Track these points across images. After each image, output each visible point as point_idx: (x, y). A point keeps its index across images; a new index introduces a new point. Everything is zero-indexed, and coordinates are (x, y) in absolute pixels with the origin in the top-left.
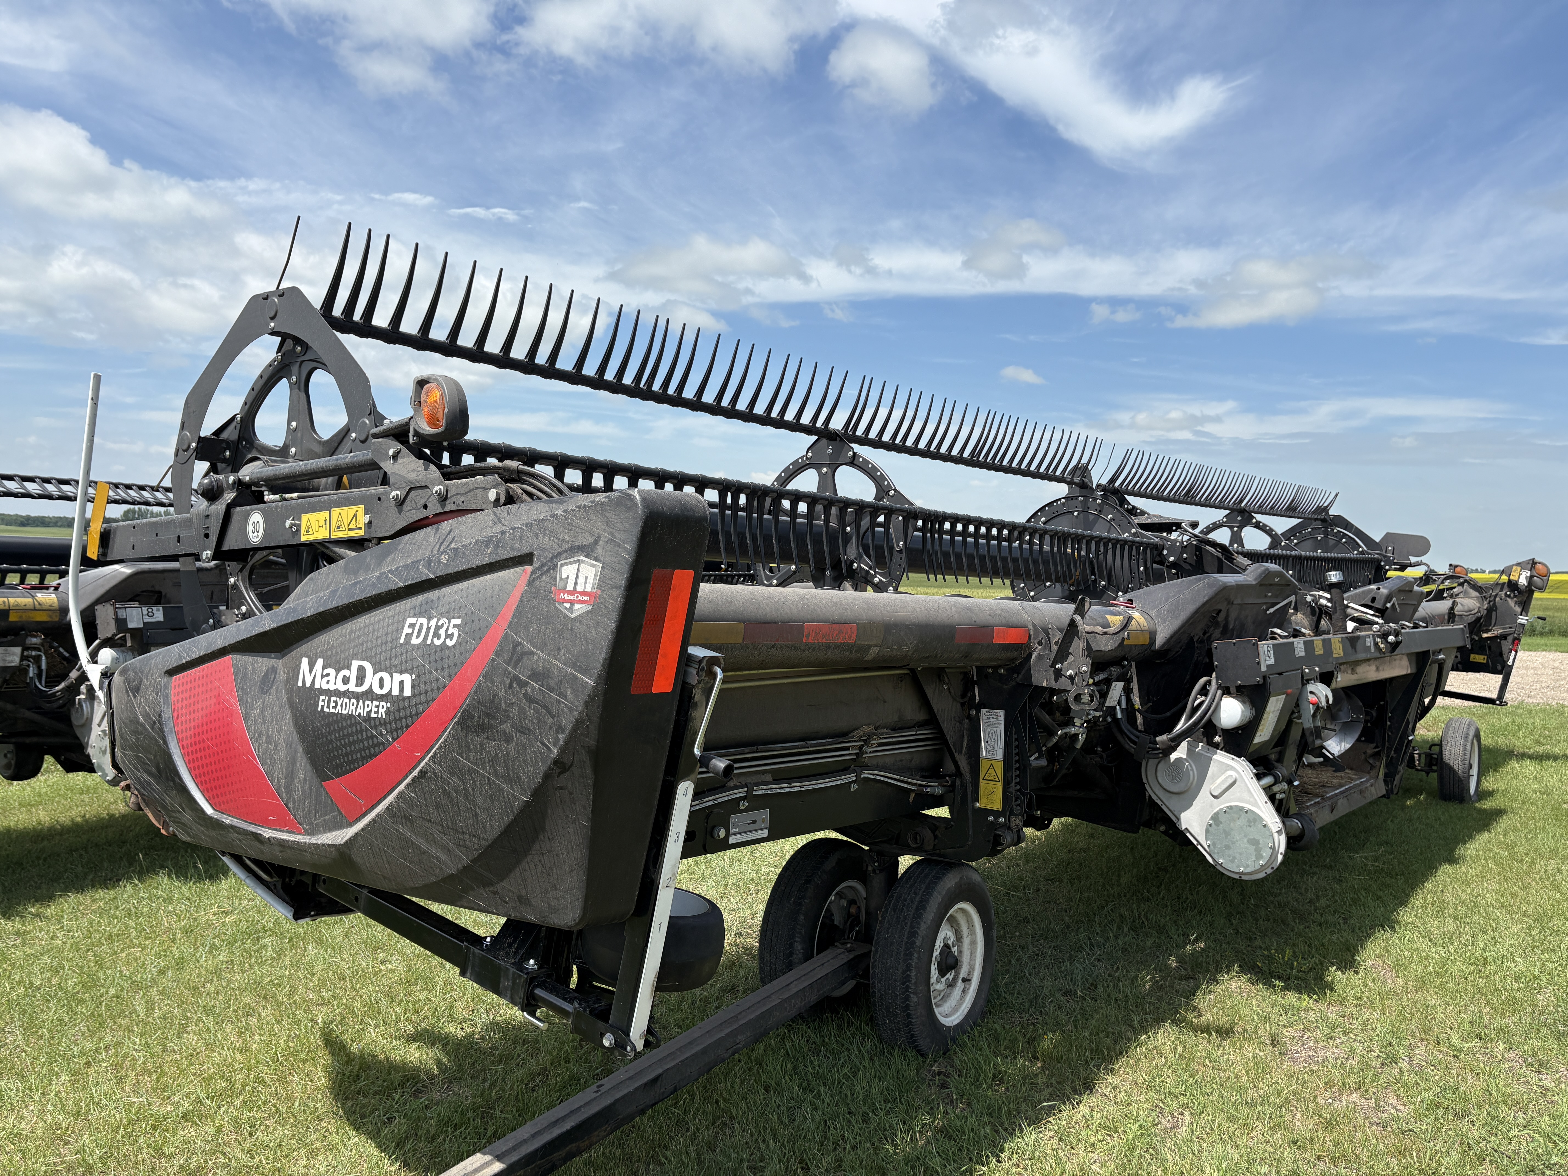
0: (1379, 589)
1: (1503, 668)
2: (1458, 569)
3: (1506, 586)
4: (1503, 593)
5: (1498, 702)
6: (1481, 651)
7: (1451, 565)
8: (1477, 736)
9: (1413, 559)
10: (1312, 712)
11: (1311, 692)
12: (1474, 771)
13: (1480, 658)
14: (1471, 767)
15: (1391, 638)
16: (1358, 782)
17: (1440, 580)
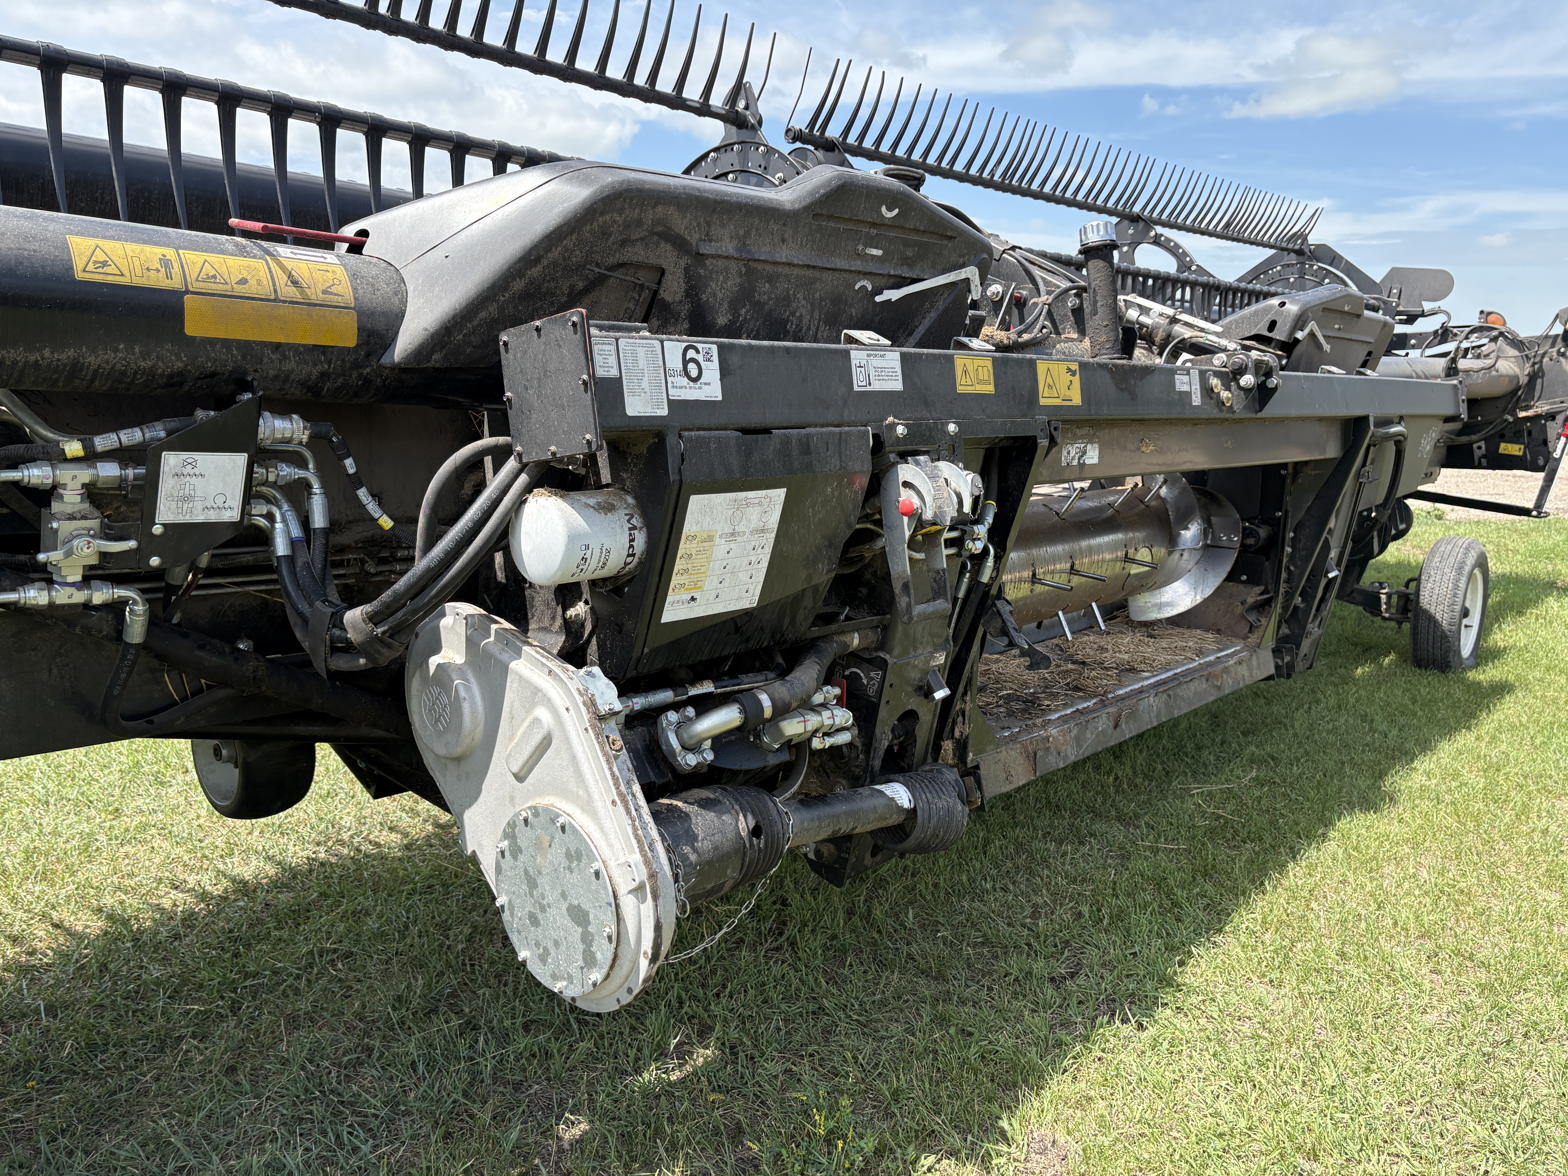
0: (1283, 304)
1: (1546, 462)
2: (1491, 318)
3: (1559, 340)
4: (1555, 349)
5: (1534, 513)
6: (1515, 439)
7: (1482, 312)
8: (1482, 563)
9: (1427, 306)
10: (907, 534)
11: (906, 484)
12: (1474, 619)
13: (1513, 449)
14: (1465, 613)
15: (1248, 380)
16: (1212, 658)
17: (1464, 335)
